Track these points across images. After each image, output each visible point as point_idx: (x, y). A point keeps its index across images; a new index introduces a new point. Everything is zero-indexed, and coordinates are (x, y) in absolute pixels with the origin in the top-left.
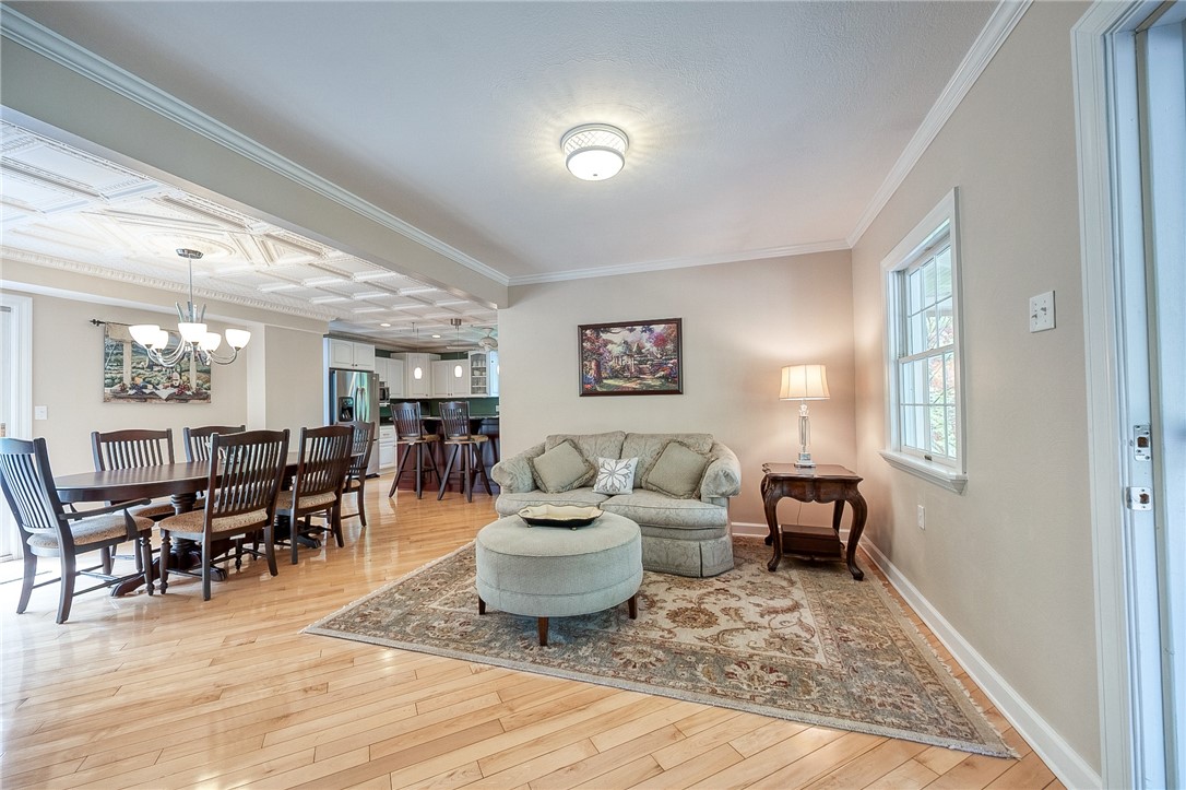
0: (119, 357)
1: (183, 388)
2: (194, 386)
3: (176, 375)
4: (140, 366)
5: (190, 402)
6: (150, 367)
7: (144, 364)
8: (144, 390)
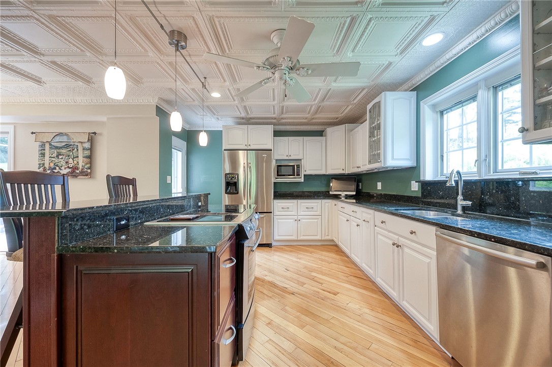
1: (75, 168)
2: (81, 167)
3: (71, 160)
4: (53, 156)
5: (79, 177)
6: (57, 156)
7: (55, 155)
8: (54, 170)
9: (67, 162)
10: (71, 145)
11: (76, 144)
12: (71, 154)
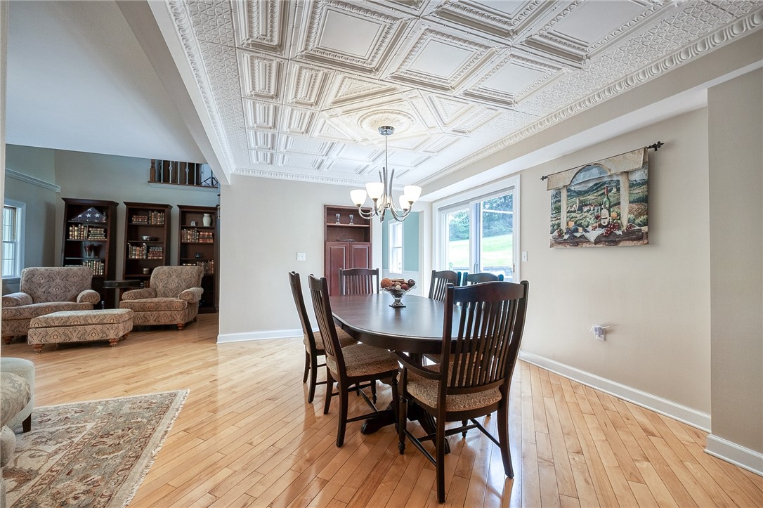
0: (559, 204)
1: (613, 227)
4: (573, 209)
5: (621, 244)
6: (580, 209)
7: (576, 207)
8: (575, 234)
9: (597, 217)
10: (605, 183)
11: (615, 178)
12: (605, 199)
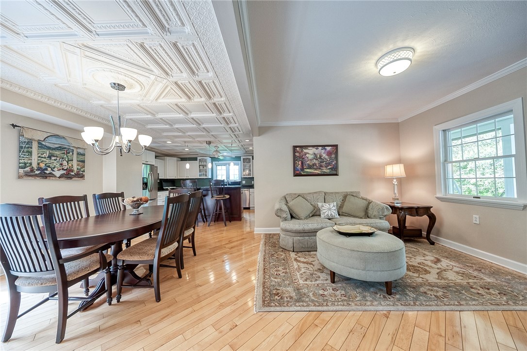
0: (30, 150)
1: (69, 170)
2: (75, 170)
3: (65, 163)
4: (43, 156)
5: (74, 179)
6: (50, 157)
7: (46, 156)
8: (46, 171)
9: (61, 164)
10: (65, 148)
12: (65, 156)
